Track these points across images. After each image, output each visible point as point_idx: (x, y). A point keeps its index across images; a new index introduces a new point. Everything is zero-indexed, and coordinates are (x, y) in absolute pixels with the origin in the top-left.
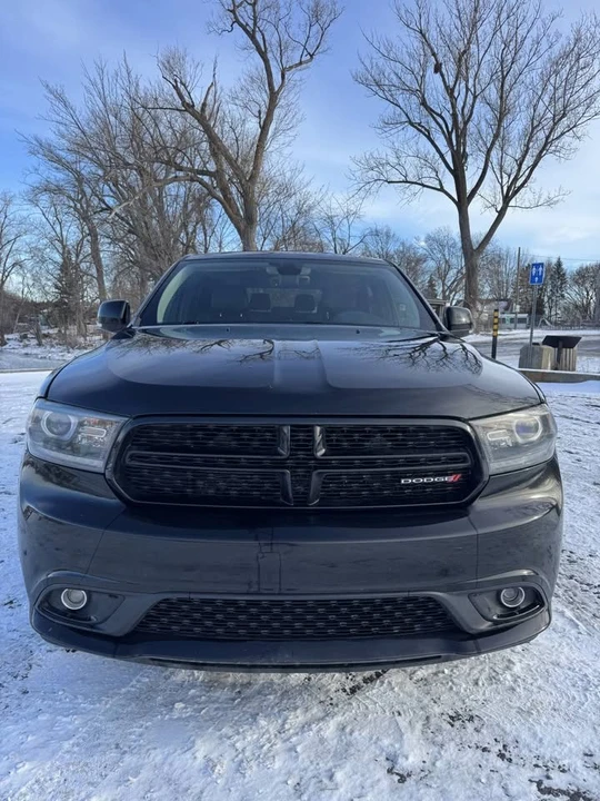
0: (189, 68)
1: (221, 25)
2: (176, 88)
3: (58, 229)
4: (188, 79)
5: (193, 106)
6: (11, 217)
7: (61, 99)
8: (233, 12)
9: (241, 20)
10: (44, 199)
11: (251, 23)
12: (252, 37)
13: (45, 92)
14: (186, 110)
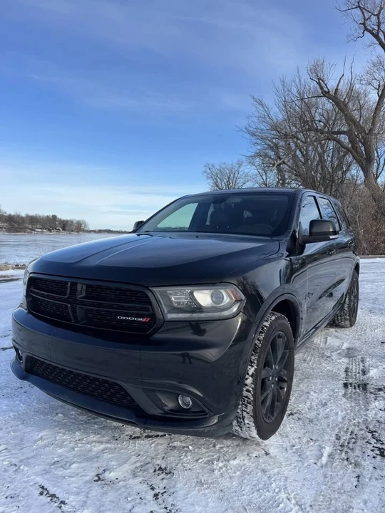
0: (326, 70)
1: (356, 35)
2: (319, 83)
3: (264, 178)
4: (326, 76)
5: (329, 92)
6: (241, 173)
7: (261, 103)
8: (364, 24)
9: (369, 27)
10: (258, 161)
11: (376, 28)
12: (376, 36)
13: (252, 101)
14: (324, 96)
